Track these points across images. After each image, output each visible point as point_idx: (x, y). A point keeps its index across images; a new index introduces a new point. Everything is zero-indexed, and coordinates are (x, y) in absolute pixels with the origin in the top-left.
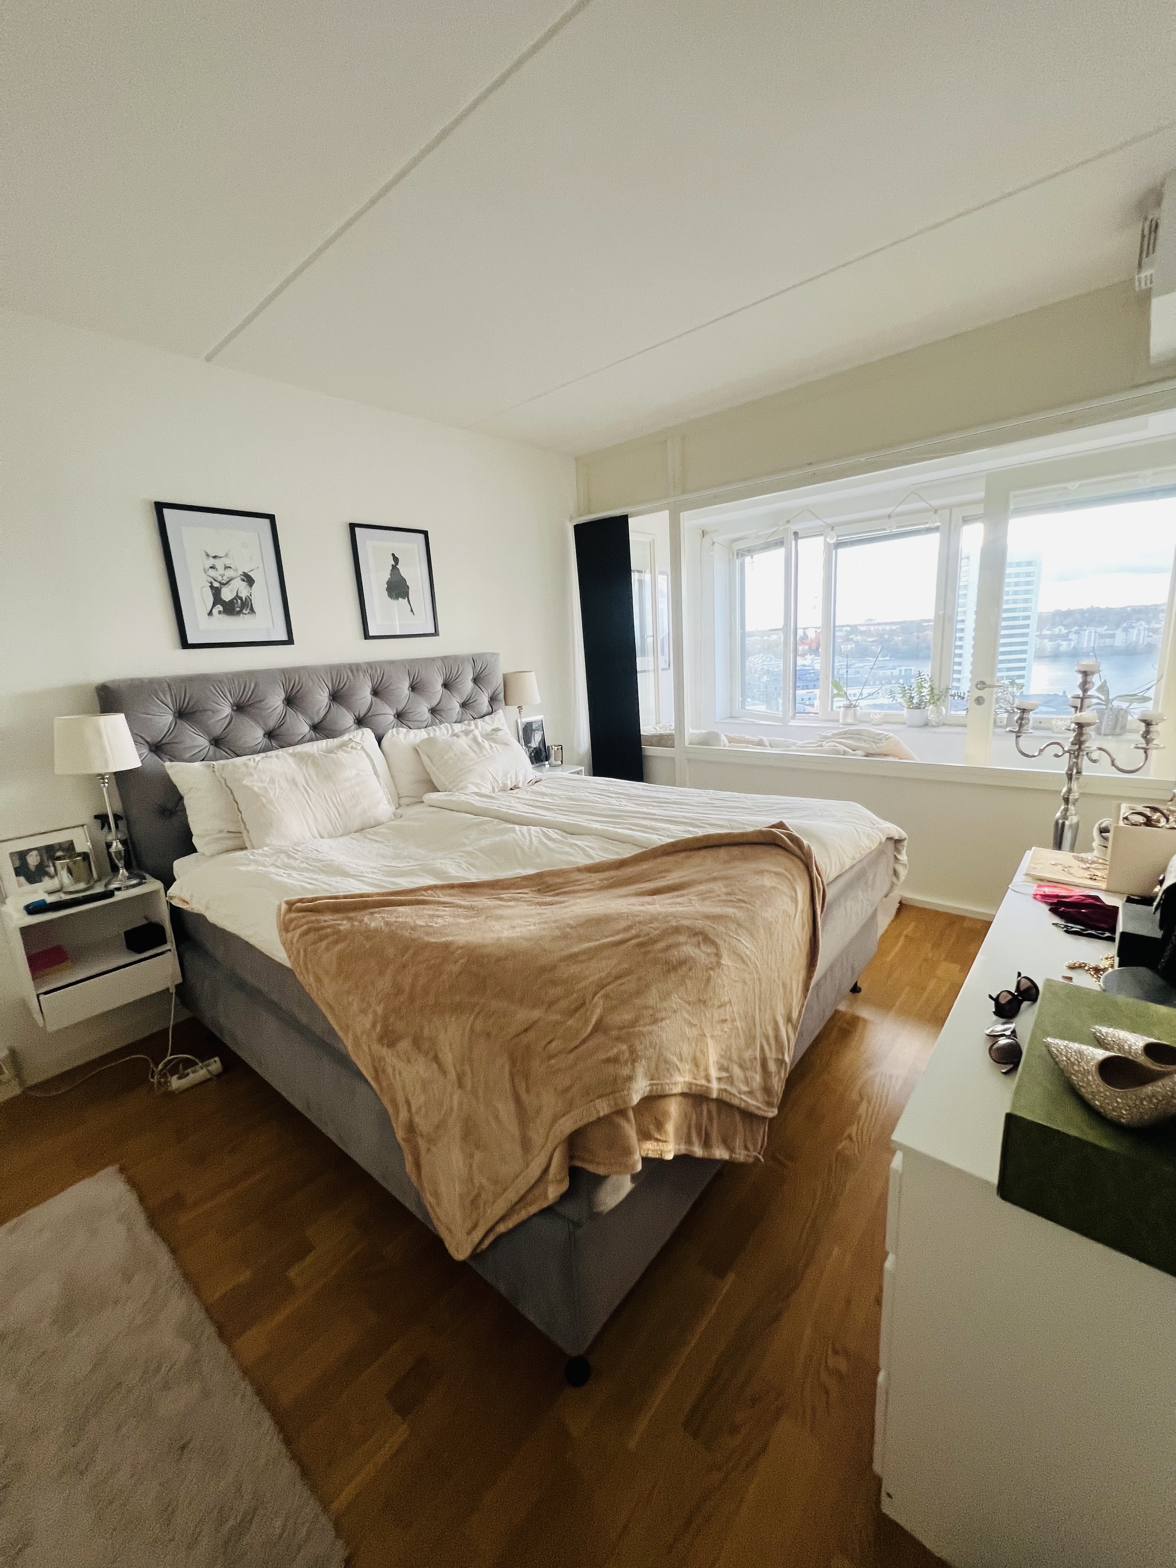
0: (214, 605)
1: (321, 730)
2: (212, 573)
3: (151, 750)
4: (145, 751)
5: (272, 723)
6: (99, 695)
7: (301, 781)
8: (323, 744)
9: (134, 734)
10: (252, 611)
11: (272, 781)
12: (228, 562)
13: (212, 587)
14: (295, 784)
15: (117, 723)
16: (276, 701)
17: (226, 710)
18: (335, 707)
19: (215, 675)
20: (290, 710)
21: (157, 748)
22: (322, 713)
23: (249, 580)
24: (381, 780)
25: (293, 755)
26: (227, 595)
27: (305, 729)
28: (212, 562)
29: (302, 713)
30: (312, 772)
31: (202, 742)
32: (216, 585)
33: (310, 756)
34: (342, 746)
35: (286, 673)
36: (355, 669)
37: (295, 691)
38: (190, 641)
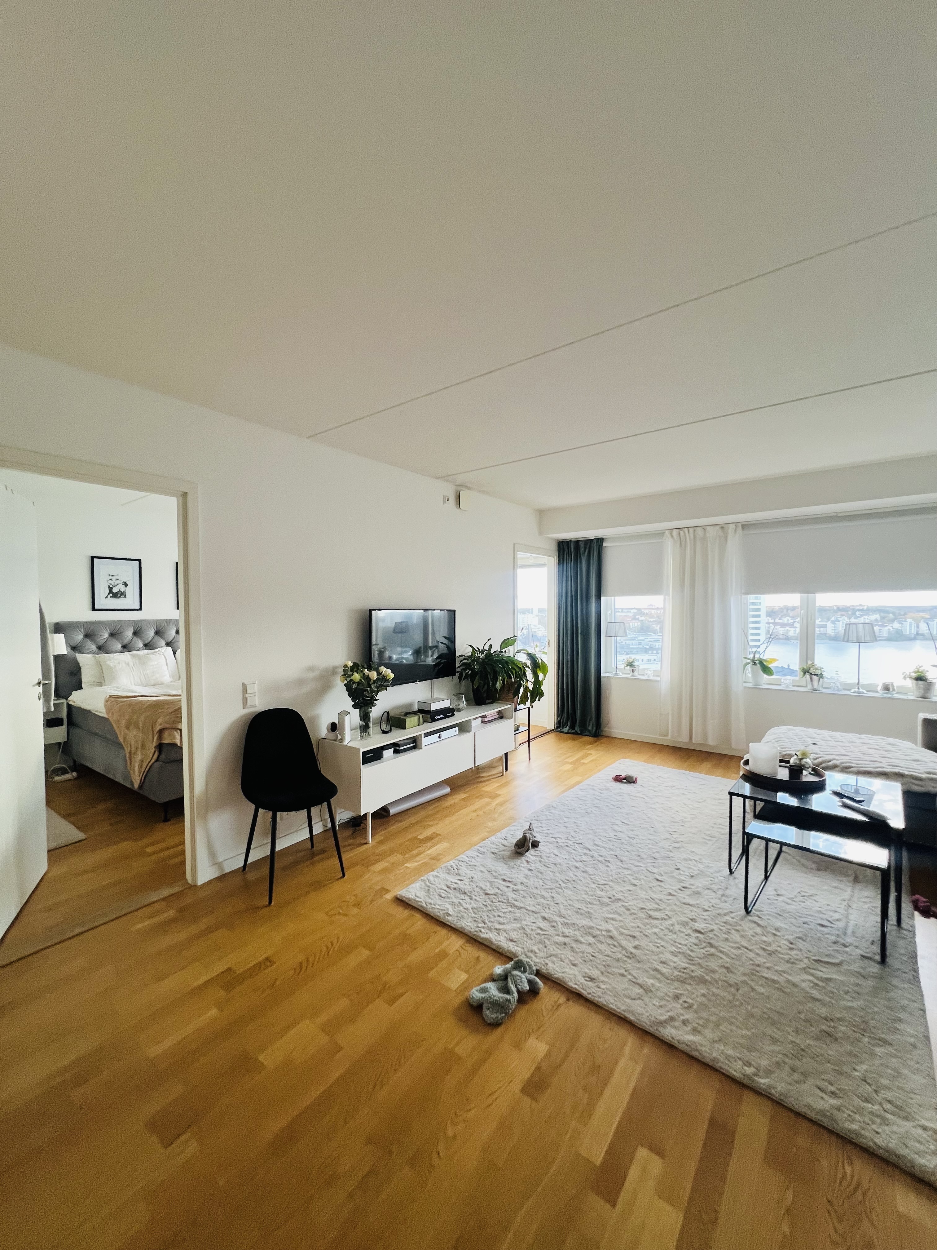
0: (109, 594)
1: (148, 646)
2: (110, 582)
3: (71, 649)
4: (69, 649)
5: (125, 642)
6: (55, 627)
7: (131, 664)
8: (146, 651)
9: (66, 643)
10: (125, 597)
11: (119, 663)
12: (117, 578)
13: (109, 587)
14: (128, 664)
15: (60, 637)
16: (129, 633)
17: (106, 635)
18: (157, 638)
19: (104, 621)
20: (135, 638)
21: (74, 648)
22: (150, 639)
23: (126, 585)
24: (169, 669)
25: (131, 655)
26: (115, 590)
27: (141, 645)
28: (111, 577)
29: (141, 639)
30: (137, 661)
31: (94, 647)
32: (111, 586)
33: (137, 655)
34: (152, 654)
35: (135, 622)
36: (168, 622)
37: (139, 629)
38: (96, 608)
